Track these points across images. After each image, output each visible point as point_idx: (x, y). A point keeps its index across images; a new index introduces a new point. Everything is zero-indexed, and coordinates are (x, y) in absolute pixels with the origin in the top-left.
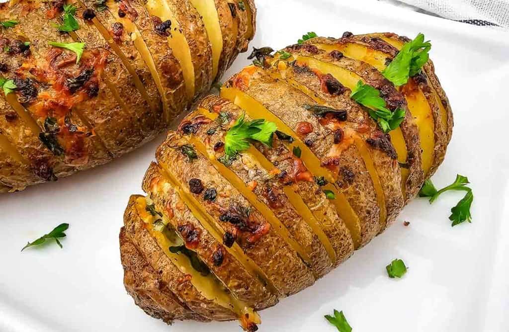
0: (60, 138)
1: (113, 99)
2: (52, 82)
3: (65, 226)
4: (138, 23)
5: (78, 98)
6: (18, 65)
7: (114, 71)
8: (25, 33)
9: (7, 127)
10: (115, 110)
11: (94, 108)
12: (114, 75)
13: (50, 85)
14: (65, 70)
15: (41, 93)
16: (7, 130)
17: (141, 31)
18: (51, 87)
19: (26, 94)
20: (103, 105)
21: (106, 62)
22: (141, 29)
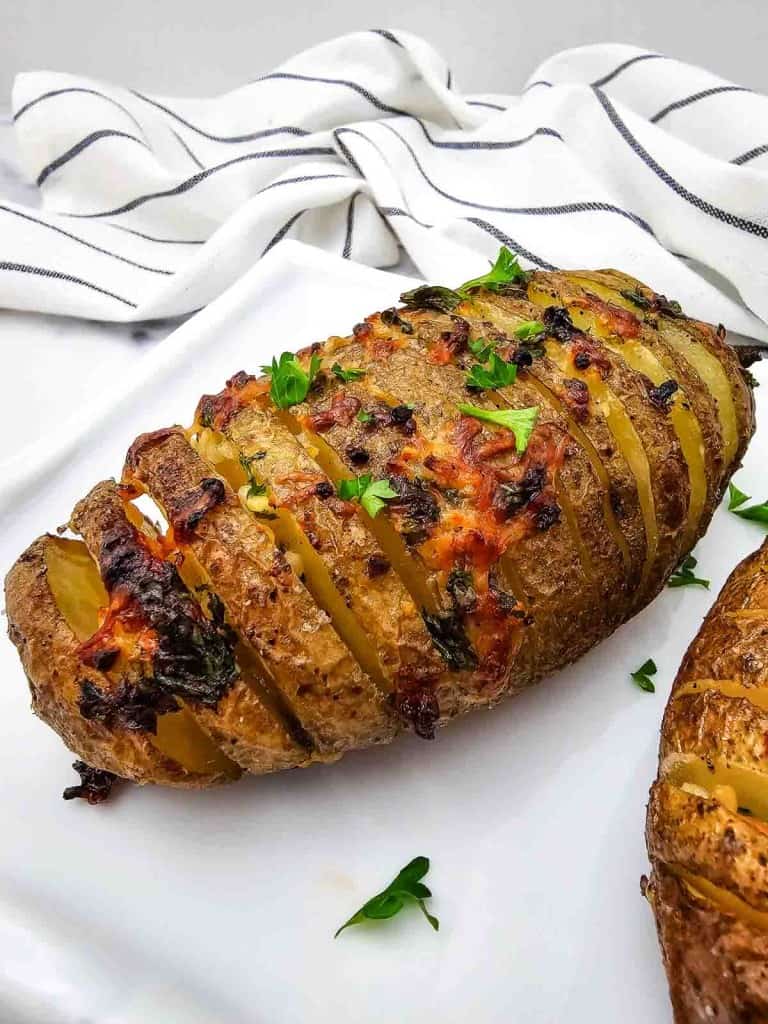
0: (472, 626)
1: (571, 541)
2: (468, 490)
3: (420, 865)
4: (616, 381)
5: (515, 530)
6: (389, 451)
7: (578, 477)
8: (390, 390)
9: (365, 591)
10: (573, 567)
11: (538, 559)
12: (578, 486)
13: (464, 496)
14: (493, 465)
15: (447, 514)
16: (365, 599)
17: (623, 398)
18: (466, 500)
19: (420, 512)
20: (554, 552)
21: (567, 457)
22: (624, 394)
